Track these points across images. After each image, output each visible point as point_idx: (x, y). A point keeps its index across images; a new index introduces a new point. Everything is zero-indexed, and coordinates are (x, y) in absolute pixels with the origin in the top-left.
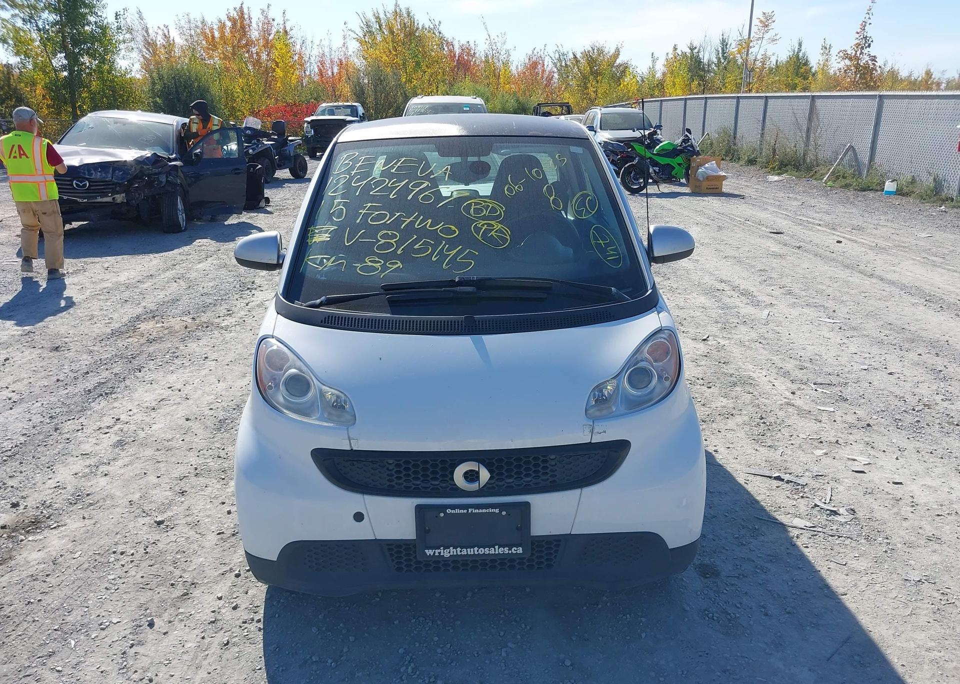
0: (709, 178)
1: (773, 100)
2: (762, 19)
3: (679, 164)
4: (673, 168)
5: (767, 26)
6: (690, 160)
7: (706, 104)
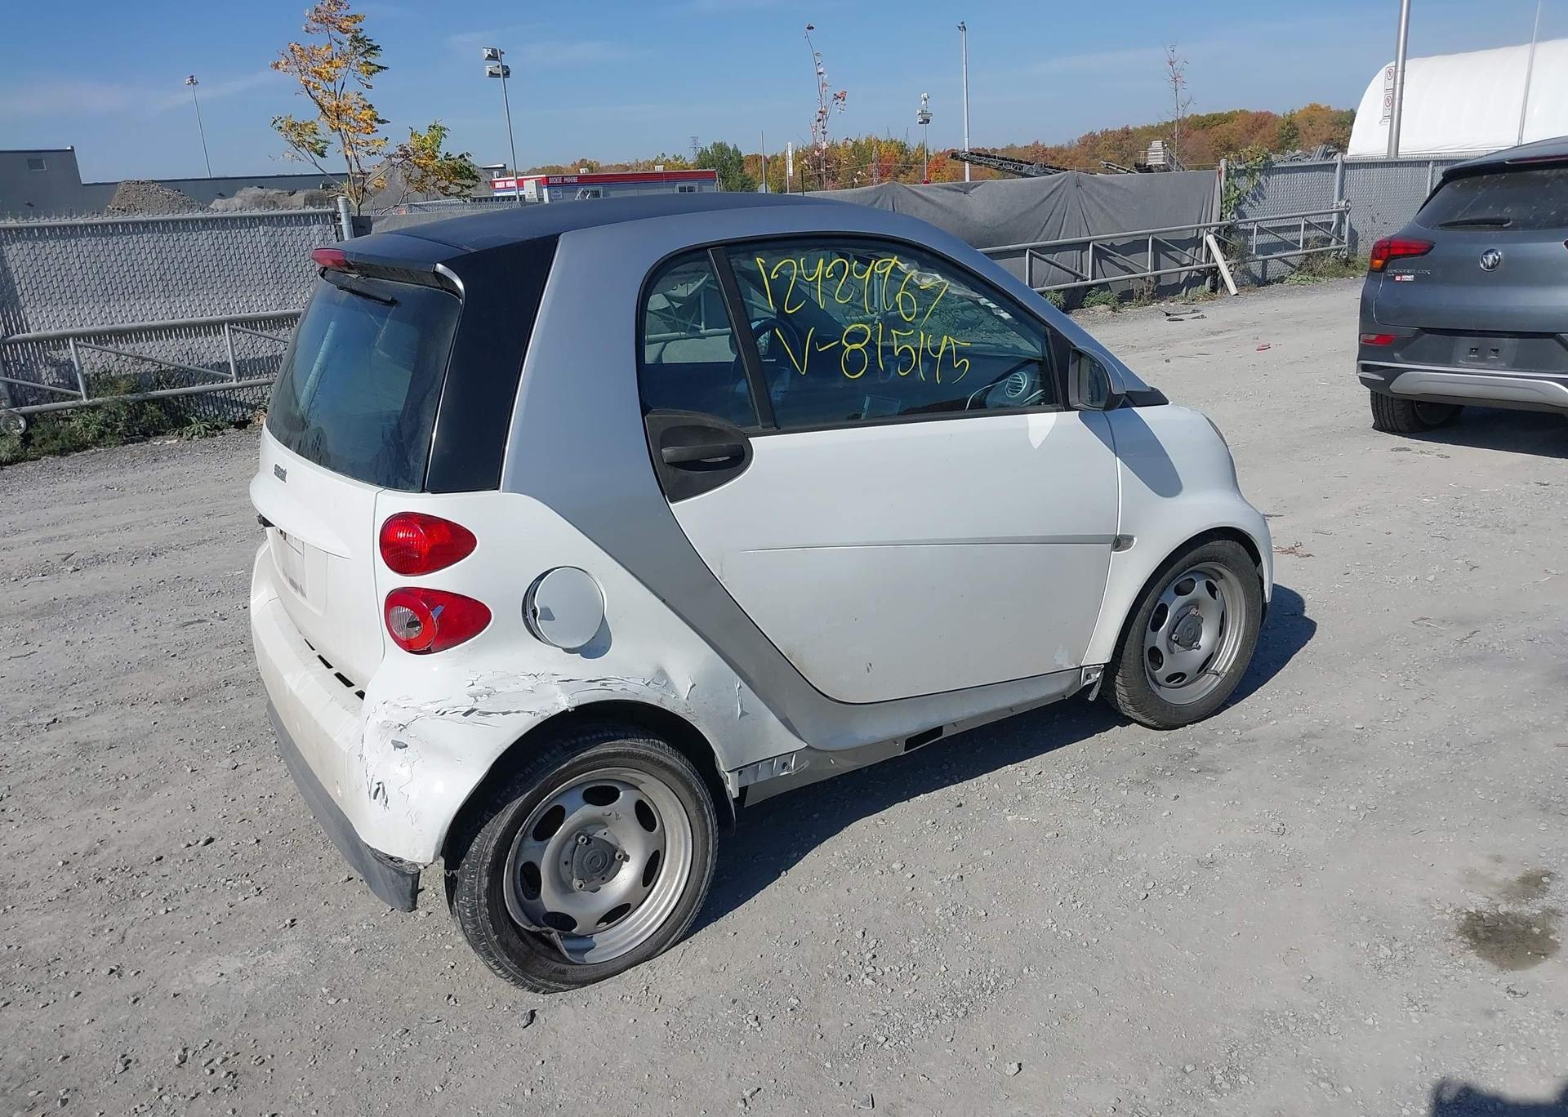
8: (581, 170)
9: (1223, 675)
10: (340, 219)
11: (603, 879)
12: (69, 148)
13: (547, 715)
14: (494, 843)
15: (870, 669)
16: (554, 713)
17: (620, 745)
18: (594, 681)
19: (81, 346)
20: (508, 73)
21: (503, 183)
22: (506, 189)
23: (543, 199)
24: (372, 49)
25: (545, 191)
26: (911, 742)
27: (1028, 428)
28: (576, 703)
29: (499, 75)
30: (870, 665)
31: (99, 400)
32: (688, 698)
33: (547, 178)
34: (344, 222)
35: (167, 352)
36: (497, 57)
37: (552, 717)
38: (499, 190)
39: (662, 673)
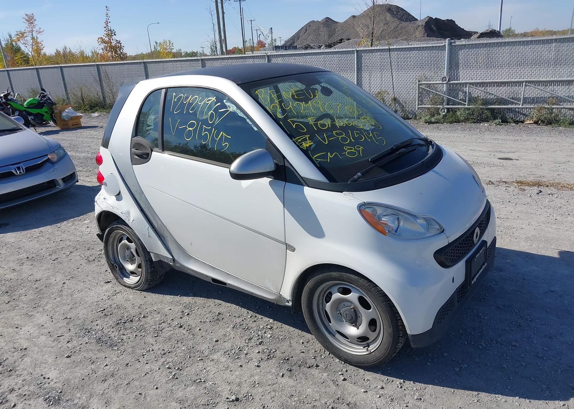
0: (72, 118)
1: (66, 69)
2: (27, 18)
3: (46, 112)
4: (43, 115)
5: (32, 23)
6: (52, 109)
7: (9, 74)
13: (103, 210)
18: (112, 206)
19: (470, 87)
30: (192, 244)
31: (471, 106)
32: (132, 223)
35: (502, 92)
39: (128, 213)
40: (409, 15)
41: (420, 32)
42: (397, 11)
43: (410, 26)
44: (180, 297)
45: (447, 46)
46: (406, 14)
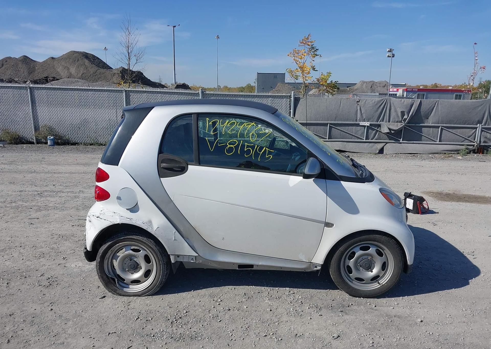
8: (421, 87)
9: (382, 285)
10: (291, 98)
11: (135, 271)
12: (284, 73)
13: (114, 223)
14: (102, 251)
15: (224, 240)
16: (116, 223)
17: (138, 237)
18: (129, 218)
20: (394, 56)
21: (392, 89)
22: (393, 91)
23: (404, 95)
24: (316, 50)
25: (405, 93)
26: (240, 266)
27: (289, 180)
28: (122, 223)
29: (391, 56)
30: (224, 238)
32: (156, 230)
33: (407, 89)
34: (292, 99)
36: (391, 51)
37: (115, 224)
38: (391, 91)
39: (150, 222)
40: (105, 64)
41: (116, 79)
42: (93, 59)
43: (108, 72)
44: (194, 291)
45: (200, 94)
46: (102, 63)
